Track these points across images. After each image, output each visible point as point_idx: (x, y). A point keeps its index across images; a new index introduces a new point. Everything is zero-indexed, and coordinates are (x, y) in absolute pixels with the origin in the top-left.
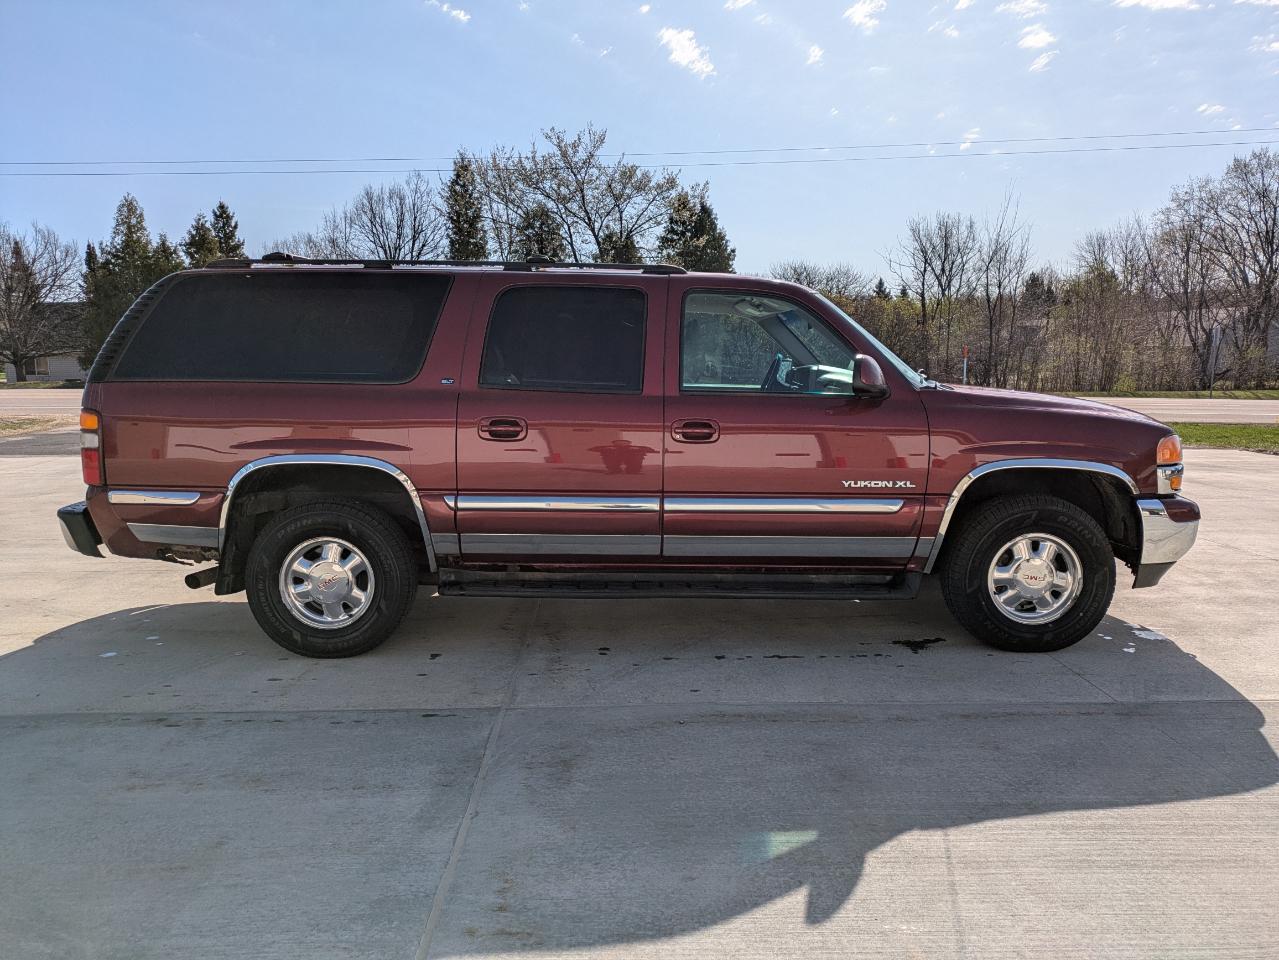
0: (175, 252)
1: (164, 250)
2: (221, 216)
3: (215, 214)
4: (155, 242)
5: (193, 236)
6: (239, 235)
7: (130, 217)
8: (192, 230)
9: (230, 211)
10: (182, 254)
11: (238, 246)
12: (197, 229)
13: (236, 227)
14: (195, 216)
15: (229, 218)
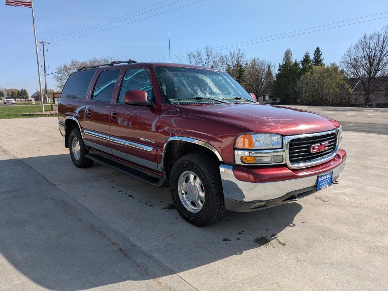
0: (299, 64)
1: (296, 64)
2: (317, 51)
3: (315, 50)
4: (294, 61)
5: (304, 59)
6: (322, 57)
7: (288, 55)
8: (304, 57)
9: (320, 49)
10: (300, 64)
11: (321, 61)
12: (306, 56)
13: (321, 54)
14: (306, 52)
15: (319, 52)
